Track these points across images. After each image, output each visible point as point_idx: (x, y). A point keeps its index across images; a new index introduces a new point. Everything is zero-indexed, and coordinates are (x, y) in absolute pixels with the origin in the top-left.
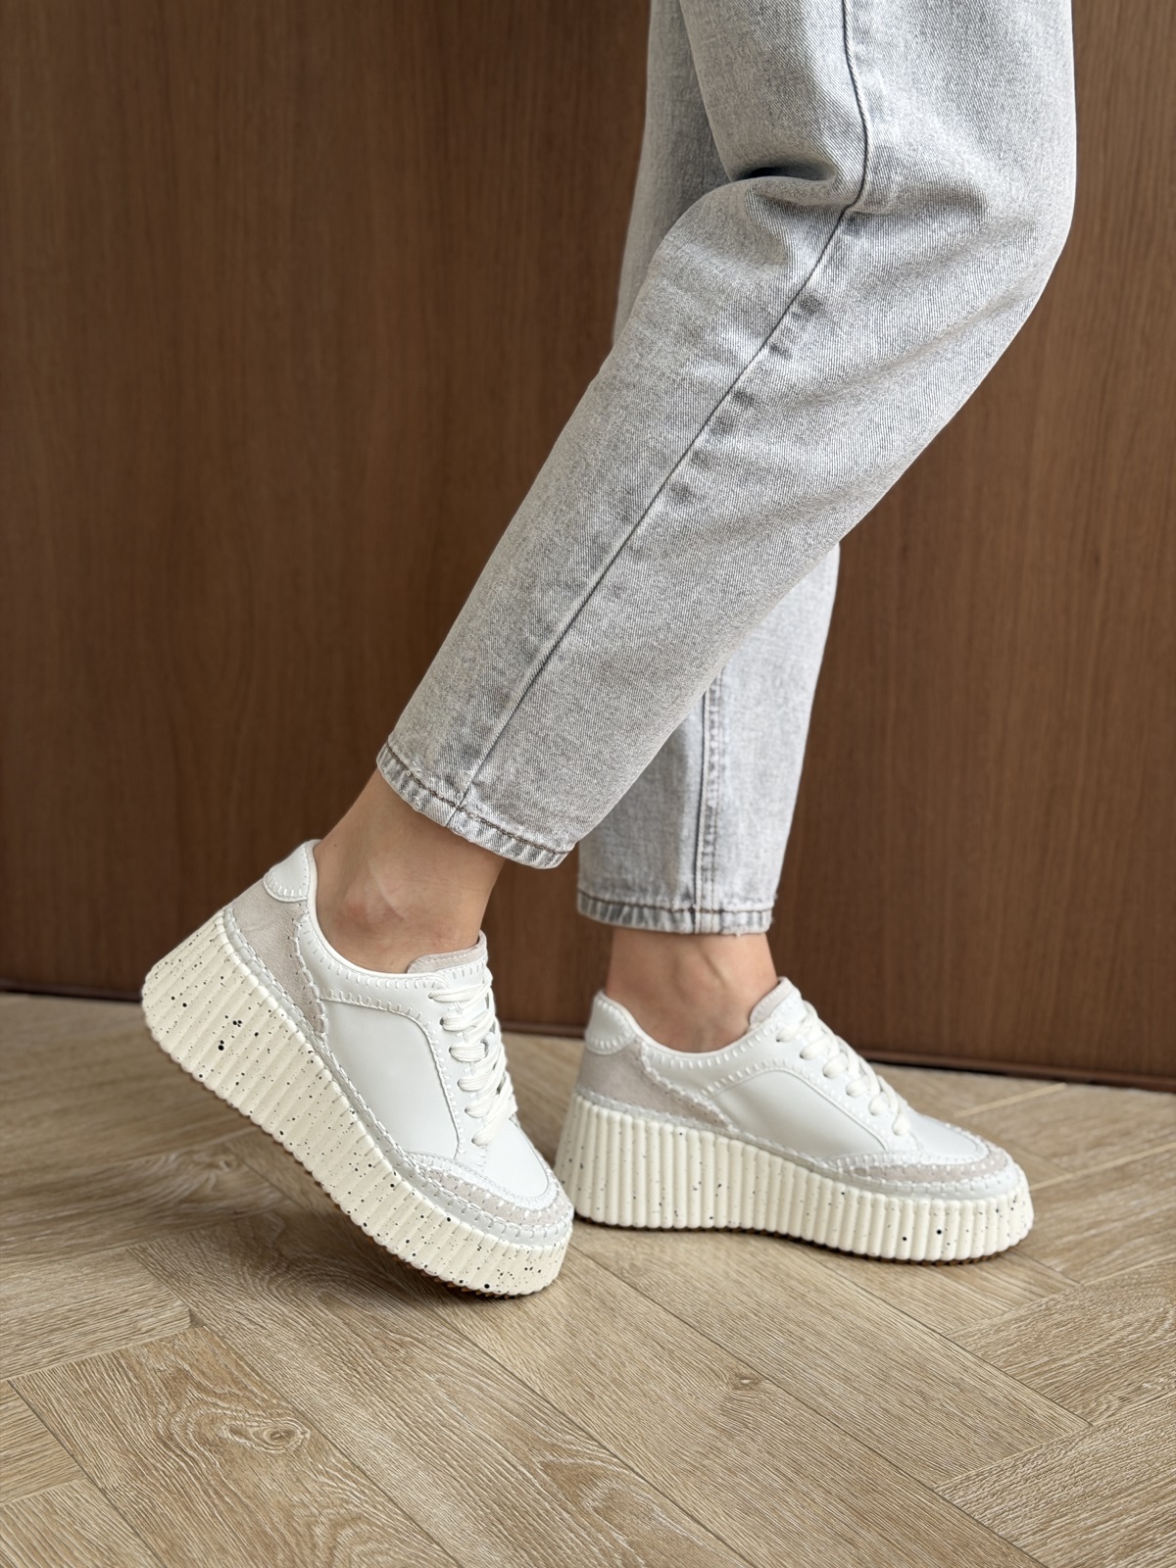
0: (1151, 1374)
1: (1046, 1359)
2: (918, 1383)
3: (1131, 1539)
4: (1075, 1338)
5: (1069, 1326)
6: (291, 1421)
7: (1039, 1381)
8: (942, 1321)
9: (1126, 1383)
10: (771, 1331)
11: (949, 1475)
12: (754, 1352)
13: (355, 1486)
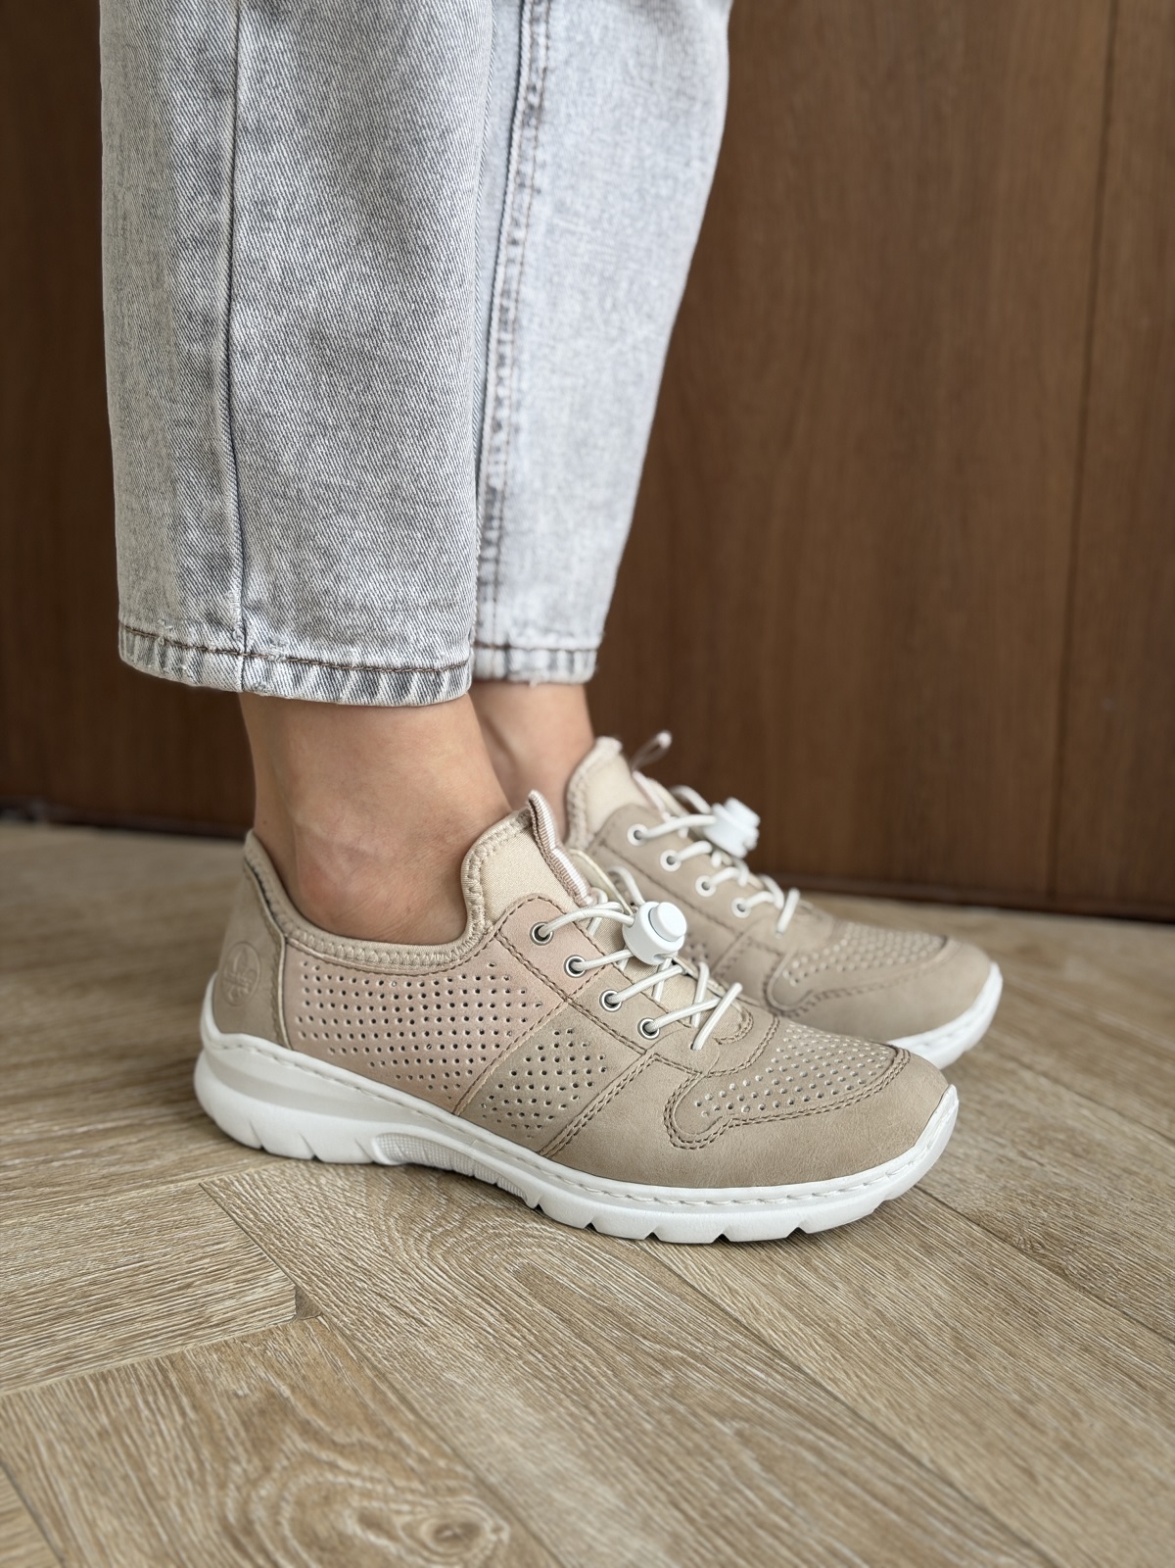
6: (474, 1504)
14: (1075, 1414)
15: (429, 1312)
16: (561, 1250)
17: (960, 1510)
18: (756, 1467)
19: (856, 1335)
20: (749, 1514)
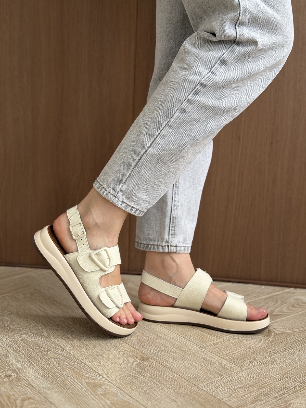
0: (258, 355)
1: (229, 352)
2: (193, 359)
3: (255, 399)
4: (237, 346)
5: (235, 343)
6: (11, 372)
7: (227, 358)
8: (200, 342)
9: (251, 358)
10: (152, 346)
11: (203, 382)
12: (147, 351)
13: (29, 389)
14: (110, 355)
15: (5, 346)
16: (29, 335)
17: (88, 369)
18: (57, 365)
19: (77, 346)
20: (55, 371)
